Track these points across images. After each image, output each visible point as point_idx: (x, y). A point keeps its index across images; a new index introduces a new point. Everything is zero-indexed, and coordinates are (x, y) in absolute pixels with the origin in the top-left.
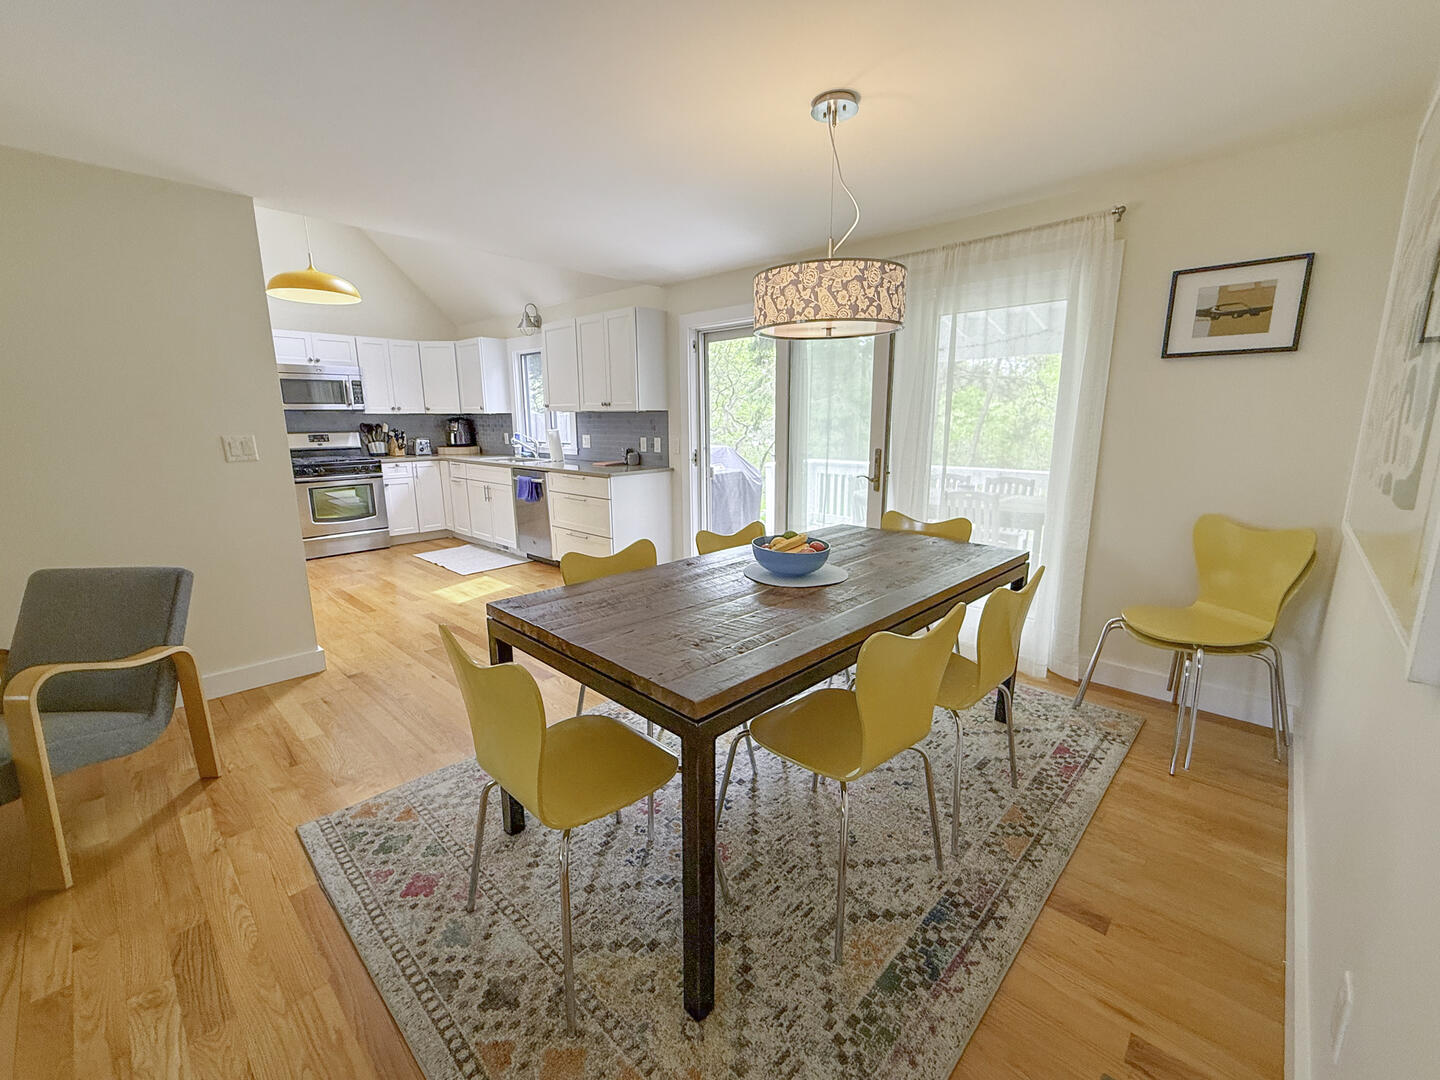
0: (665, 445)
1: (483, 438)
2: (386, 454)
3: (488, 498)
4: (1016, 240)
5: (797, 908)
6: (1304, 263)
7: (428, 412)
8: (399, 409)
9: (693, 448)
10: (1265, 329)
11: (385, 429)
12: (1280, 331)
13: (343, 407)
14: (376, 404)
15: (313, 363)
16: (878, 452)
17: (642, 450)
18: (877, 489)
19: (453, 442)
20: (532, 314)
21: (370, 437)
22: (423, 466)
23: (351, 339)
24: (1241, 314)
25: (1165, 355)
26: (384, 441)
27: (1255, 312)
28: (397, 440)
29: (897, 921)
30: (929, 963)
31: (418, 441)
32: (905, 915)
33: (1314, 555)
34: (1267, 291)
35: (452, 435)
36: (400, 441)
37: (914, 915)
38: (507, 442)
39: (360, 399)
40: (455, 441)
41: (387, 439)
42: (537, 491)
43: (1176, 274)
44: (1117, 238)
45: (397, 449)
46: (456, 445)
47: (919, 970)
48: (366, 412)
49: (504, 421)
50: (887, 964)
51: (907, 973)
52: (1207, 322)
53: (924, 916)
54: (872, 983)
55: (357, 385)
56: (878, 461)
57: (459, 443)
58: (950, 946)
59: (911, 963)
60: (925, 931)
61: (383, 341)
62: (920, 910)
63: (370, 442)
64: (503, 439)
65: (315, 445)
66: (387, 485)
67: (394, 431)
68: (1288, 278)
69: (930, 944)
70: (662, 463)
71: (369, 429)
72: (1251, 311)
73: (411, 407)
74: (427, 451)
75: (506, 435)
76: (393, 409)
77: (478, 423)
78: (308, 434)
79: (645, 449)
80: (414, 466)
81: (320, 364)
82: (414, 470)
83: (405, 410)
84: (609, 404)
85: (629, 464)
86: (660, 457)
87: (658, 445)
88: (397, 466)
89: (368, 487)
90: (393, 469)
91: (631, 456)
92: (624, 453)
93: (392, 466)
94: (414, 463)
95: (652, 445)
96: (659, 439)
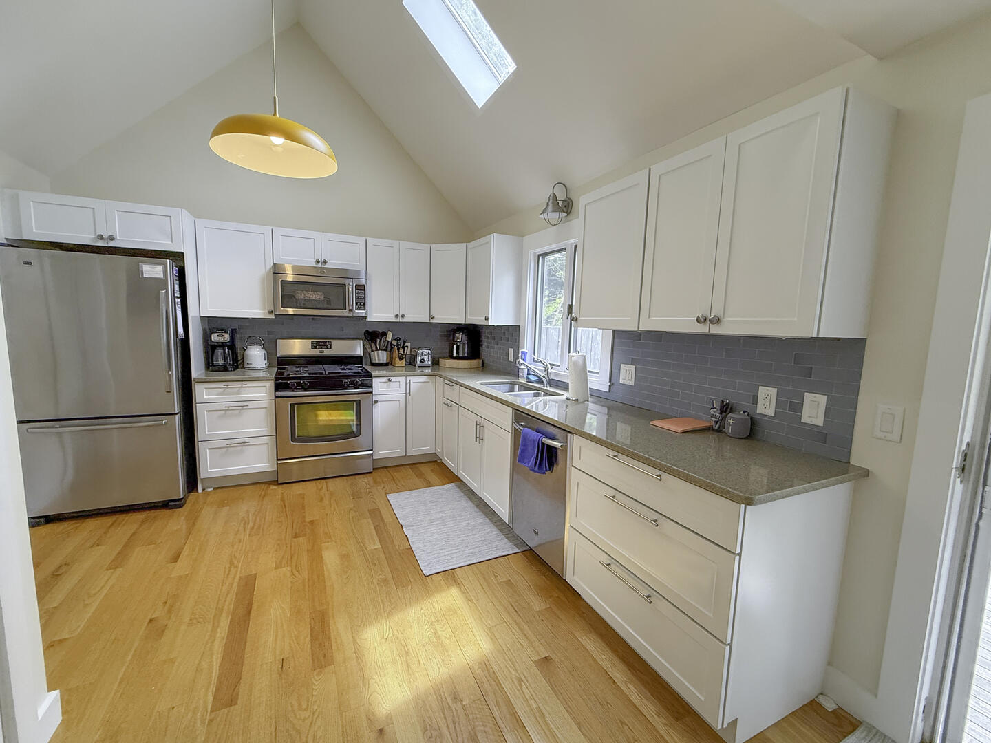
1: (487, 350)
2: (383, 366)
3: (479, 438)
7: (432, 321)
8: (403, 316)
11: (389, 337)
13: (345, 313)
14: (379, 311)
15: (320, 265)
17: (760, 409)
19: (455, 354)
20: (561, 196)
21: (373, 345)
22: (417, 381)
23: (362, 240)
26: (386, 350)
28: (398, 350)
31: (420, 351)
35: (455, 346)
36: (401, 351)
38: (511, 359)
39: (362, 304)
40: (457, 352)
41: (389, 348)
42: (548, 458)
45: (397, 360)
46: (458, 358)
48: (369, 319)
49: (511, 334)
55: (361, 288)
57: (461, 355)
61: (395, 243)
63: (372, 351)
64: (508, 354)
65: (316, 352)
66: (376, 402)
67: (396, 340)
71: (373, 336)
73: (416, 314)
74: (428, 361)
75: (511, 351)
76: (397, 316)
77: (485, 334)
78: (311, 341)
79: (771, 412)
80: (408, 381)
81: (326, 266)
82: (408, 385)
83: (409, 318)
84: (718, 321)
85: (720, 431)
86: (819, 435)
87: (814, 409)
88: (389, 380)
89: (355, 403)
90: (386, 384)
91: (731, 420)
92: (715, 412)
93: (385, 379)
94: (408, 378)
95: (797, 407)
96: (822, 399)
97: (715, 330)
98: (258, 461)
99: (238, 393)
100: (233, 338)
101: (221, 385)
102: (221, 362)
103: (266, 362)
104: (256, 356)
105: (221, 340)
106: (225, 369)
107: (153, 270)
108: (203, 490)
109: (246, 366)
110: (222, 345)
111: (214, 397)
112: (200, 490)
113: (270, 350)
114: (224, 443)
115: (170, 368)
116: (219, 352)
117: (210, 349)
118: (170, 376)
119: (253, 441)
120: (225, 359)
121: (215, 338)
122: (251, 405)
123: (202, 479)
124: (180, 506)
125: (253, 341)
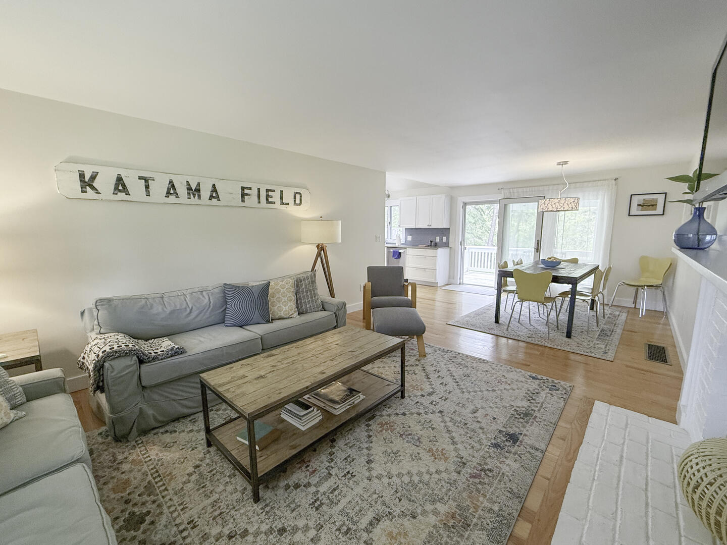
0: (448, 239)
4: (586, 184)
6: (664, 194)
9: (460, 240)
10: (656, 210)
12: (659, 210)
16: (538, 241)
18: (537, 252)
24: (649, 206)
25: (629, 215)
27: (653, 205)
33: (671, 264)
34: (656, 200)
43: (631, 195)
44: (615, 185)
52: (640, 207)
56: (538, 243)
68: (661, 199)
70: (446, 245)
72: (652, 205)
79: (438, 241)
84: (430, 226)
85: (431, 246)
86: (445, 243)
87: (444, 239)
91: (432, 243)
92: (430, 242)
95: (442, 239)
96: (445, 237)
97: (430, 227)
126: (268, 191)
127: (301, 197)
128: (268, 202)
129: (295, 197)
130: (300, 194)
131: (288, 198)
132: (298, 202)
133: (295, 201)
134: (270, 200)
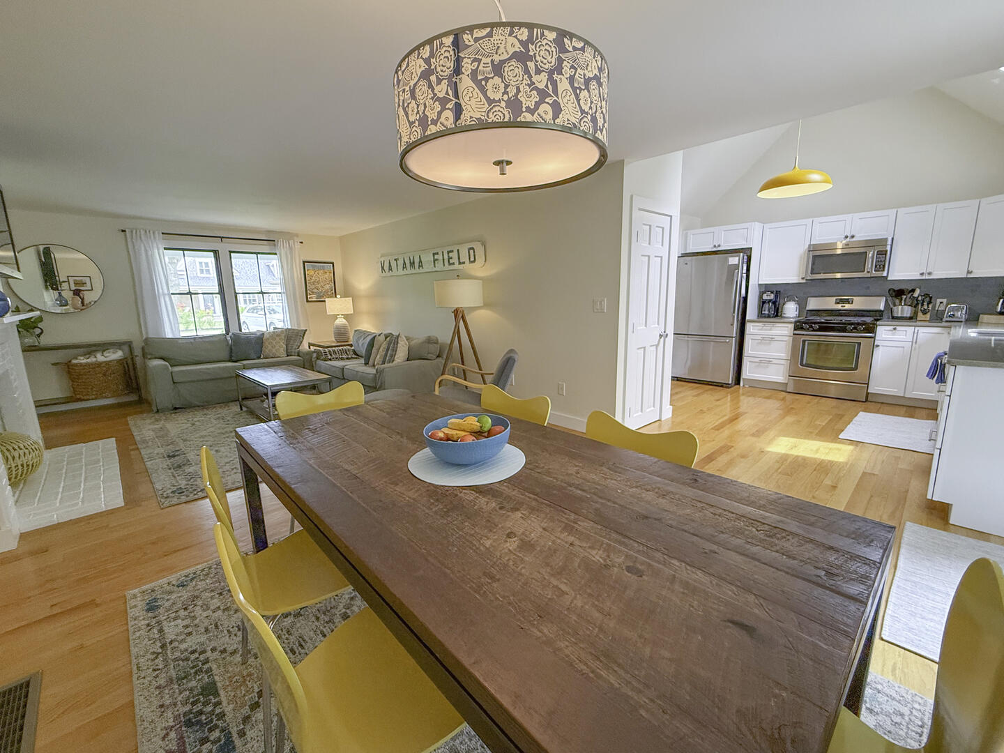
2: (911, 318)
5: (301, 645)
8: (930, 274)
14: (902, 270)
15: (848, 239)
21: (897, 301)
23: (893, 212)
26: (911, 305)
28: (923, 305)
29: (246, 711)
30: (199, 722)
32: (246, 719)
37: (242, 726)
39: (882, 266)
41: (915, 304)
45: (921, 314)
47: (201, 713)
48: (889, 279)
50: (222, 693)
51: (205, 704)
53: (235, 736)
54: (217, 678)
55: (882, 254)
58: (196, 746)
59: (209, 708)
60: (222, 730)
62: (242, 734)
63: (895, 305)
66: (878, 346)
67: (923, 296)
69: (210, 730)
71: (897, 293)
73: (947, 270)
76: (922, 274)
78: (835, 298)
80: (916, 331)
81: (854, 239)
82: (915, 335)
83: (938, 275)
88: (895, 329)
89: (857, 345)
90: (891, 332)
93: (891, 328)
94: (917, 328)
98: (777, 374)
99: (770, 330)
100: (776, 297)
101: (761, 324)
102: (767, 312)
103: (797, 313)
104: (791, 309)
105: (769, 298)
106: (769, 316)
107: (733, 260)
108: (743, 386)
109: (783, 315)
110: (770, 301)
111: (756, 331)
112: (742, 384)
113: (802, 305)
114: (757, 360)
115: (734, 312)
116: (766, 306)
117: (762, 303)
118: (734, 316)
119: (774, 361)
120: (769, 311)
121: (765, 297)
122: (776, 338)
123: (744, 379)
124: (729, 388)
125: (791, 299)
126: (448, 252)
127: (474, 252)
128: (450, 264)
129: (469, 252)
130: (473, 248)
131: (465, 257)
132: (472, 259)
133: (469, 258)
134: (451, 261)
